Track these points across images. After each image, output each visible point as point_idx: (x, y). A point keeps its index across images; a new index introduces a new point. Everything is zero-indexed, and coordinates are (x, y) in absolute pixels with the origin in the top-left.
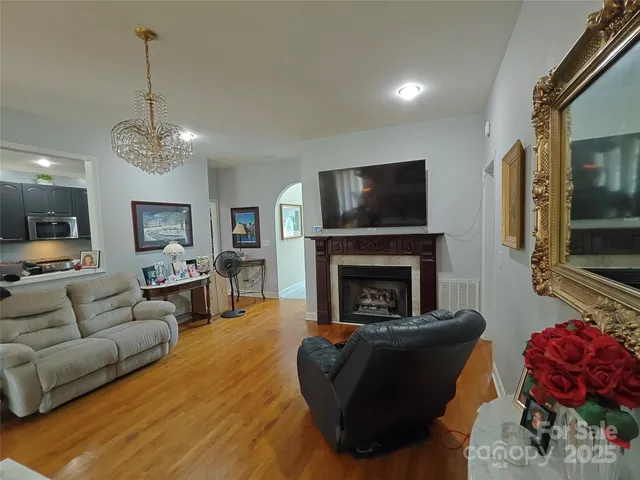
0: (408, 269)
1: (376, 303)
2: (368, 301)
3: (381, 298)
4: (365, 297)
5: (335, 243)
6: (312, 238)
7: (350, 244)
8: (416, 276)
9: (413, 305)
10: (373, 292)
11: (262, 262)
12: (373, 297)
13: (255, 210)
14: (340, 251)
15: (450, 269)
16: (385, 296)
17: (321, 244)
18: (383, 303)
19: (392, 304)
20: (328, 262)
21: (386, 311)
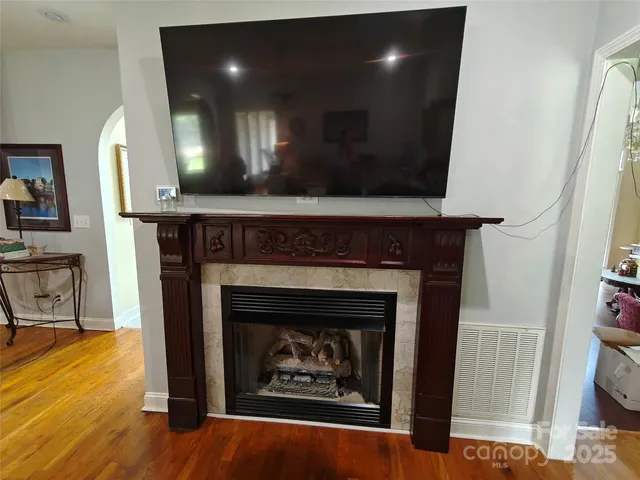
0: (390, 299)
1: (310, 366)
2: (292, 363)
3: (322, 357)
4: (286, 352)
5: (211, 233)
6: (146, 218)
7: (250, 235)
8: (407, 316)
9: (396, 377)
10: (303, 340)
11: (75, 261)
12: (305, 354)
13: (55, 151)
14: (225, 254)
15: (483, 303)
16: (330, 355)
17: (173, 235)
18: (327, 368)
19: (344, 370)
20: (196, 280)
21: (333, 386)
